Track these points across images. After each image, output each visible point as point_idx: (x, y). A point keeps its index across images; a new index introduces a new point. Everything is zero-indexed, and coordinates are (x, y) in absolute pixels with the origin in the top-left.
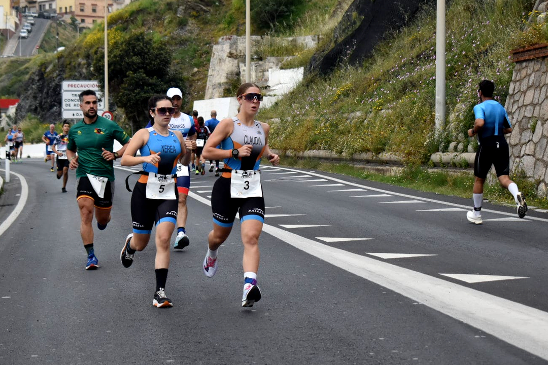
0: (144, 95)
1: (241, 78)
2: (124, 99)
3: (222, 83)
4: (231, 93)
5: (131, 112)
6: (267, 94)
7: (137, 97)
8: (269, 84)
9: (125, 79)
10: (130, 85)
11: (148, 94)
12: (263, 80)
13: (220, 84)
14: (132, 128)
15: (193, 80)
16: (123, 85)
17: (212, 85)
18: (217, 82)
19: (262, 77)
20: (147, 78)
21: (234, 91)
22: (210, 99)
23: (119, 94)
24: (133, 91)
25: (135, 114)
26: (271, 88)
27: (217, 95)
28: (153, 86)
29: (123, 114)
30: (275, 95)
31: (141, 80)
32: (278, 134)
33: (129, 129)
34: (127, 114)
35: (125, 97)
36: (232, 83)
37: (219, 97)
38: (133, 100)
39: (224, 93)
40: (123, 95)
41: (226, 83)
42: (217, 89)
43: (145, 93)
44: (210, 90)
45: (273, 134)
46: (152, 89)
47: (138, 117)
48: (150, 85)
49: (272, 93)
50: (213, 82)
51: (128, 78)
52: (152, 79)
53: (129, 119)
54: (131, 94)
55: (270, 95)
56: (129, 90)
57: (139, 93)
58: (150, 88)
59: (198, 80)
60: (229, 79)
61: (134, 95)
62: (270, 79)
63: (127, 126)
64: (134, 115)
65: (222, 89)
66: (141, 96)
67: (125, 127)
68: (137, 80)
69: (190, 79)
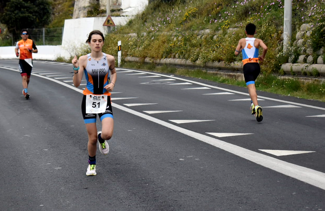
0: (21, 15)
1: (100, 3)
2: (7, 18)
3: (87, 7)
4: (93, 14)
5: (12, 27)
6: (121, 15)
7: (16, 16)
8: (122, 7)
9: (7, 3)
10: (11, 7)
11: (25, 15)
12: (117, 4)
13: (85, 8)
14: (12, 38)
15: (55, 4)
16: (6, 8)
17: (78, 8)
18: (83, 5)
19: (116, 2)
20: (24, 2)
21: (95, 13)
22: (77, 18)
23: (3, 13)
24: (13, 12)
25: (15, 28)
26: (124, 11)
27: (82, 15)
28: (28, 9)
29: (4, 28)
30: (127, 16)
31: (19, 4)
32: (136, 45)
33: (10, 39)
34: (9, 28)
35: (8, 16)
36: (94, 7)
37: (84, 17)
38: (13, 18)
39: (88, 14)
40: (6, 15)
41: (89, 6)
42: (82, 11)
43: (22, 14)
44: (77, 12)
45: (132, 46)
46: (27, 11)
47: (17, 31)
48: (26, 7)
49: (124, 14)
50: (80, 5)
51: (9, 3)
52: (27, 3)
53: (10, 32)
54: (12, 14)
55: (123, 16)
56: (10, 11)
57: (17, 13)
58: (25, 9)
59: (58, 4)
60: (92, 4)
61: (14, 15)
62: (122, 4)
63: (8, 37)
64: (14, 30)
65: (86, 11)
66: (19, 16)
67: (7, 38)
68: (16, 4)
69: (53, 3)
